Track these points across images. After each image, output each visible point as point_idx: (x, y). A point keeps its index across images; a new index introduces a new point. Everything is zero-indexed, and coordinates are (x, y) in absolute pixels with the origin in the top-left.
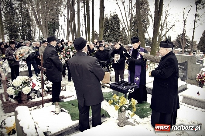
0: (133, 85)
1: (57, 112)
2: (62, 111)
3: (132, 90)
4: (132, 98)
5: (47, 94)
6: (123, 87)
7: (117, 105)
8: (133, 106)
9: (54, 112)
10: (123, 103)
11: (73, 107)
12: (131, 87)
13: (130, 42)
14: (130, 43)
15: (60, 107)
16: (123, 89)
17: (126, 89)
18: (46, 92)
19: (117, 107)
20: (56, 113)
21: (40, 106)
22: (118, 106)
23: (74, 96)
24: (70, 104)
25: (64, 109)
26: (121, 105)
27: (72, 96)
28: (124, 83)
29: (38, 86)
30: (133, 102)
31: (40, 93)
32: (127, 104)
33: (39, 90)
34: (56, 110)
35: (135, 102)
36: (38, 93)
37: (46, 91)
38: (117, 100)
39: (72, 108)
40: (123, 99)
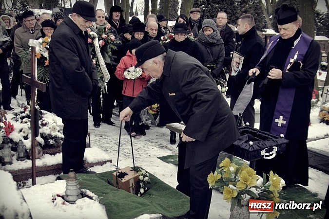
0: (274, 139)
1: (71, 199)
2: (83, 195)
3: (271, 153)
4: (271, 172)
5: (44, 153)
6: (246, 142)
7: (231, 186)
8: (271, 192)
9: (63, 197)
10: (248, 183)
11: (112, 189)
12: (268, 143)
13: (269, 23)
14: (269, 25)
15: (78, 186)
16: (247, 148)
17: (256, 147)
18: (40, 148)
19: (231, 192)
20: (68, 199)
21: (25, 183)
22: (233, 190)
23: (111, 161)
24: (104, 182)
25: (89, 193)
26: (240, 186)
27: (105, 162)
28: (251, 133)
29: (21, 131)
30: (273, 181)
31: (26, 150)
32: (256, 187)
33: (22, 143)
34: (69, 193)
35: (278, 182)
36: (20, 149)
37: (40, 144)
38: (230, 174)
39: (109, 191)
40: (248, 172)
